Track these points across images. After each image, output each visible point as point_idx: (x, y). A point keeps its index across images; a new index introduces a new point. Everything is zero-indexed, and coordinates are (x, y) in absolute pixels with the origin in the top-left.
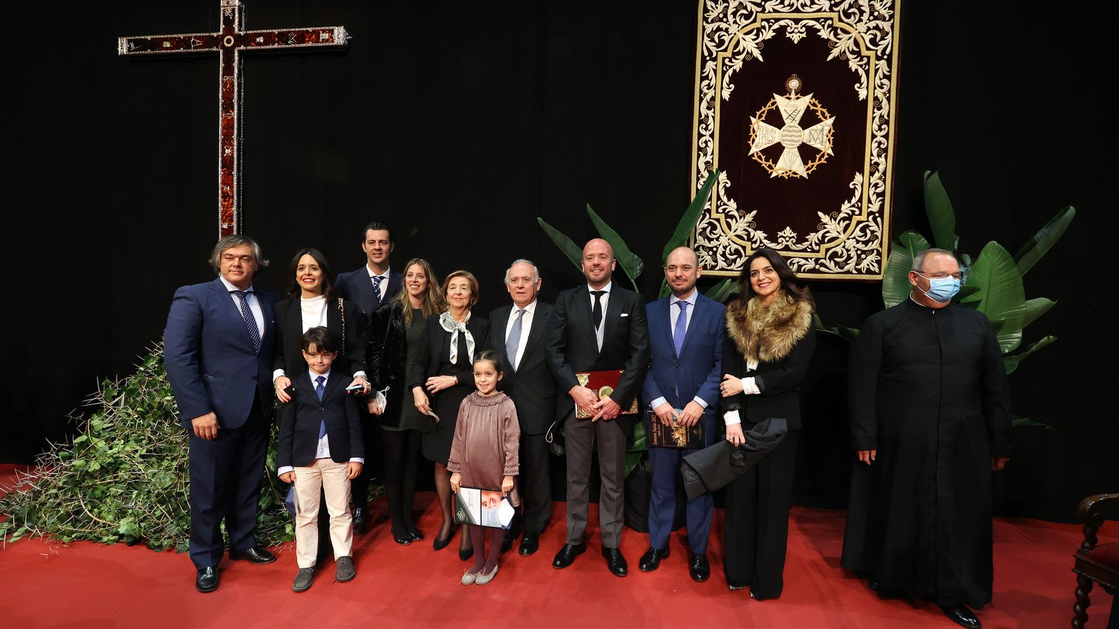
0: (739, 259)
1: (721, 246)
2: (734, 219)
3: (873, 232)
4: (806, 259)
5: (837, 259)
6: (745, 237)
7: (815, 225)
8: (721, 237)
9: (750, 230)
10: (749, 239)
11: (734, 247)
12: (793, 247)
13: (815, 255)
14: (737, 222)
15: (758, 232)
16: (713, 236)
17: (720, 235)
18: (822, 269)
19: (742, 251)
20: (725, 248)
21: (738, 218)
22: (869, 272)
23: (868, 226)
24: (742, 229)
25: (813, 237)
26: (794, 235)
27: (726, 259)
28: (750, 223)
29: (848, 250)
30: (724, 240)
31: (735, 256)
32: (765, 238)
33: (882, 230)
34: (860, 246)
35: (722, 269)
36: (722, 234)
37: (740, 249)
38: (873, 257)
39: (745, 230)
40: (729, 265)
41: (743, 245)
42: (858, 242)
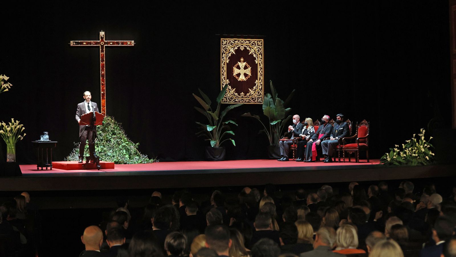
3: (260, 93)
4: (247, 99)
5: (253, 99)
7: (248, 92)
10: (234, 95)
12: (244, 97)
13: (248, 98)
16: (226, 94)
18: (250, 102)
20: (229, 97)
22: (260, 102)
23: (259, 92)
25: (248, 94)
26: (244, 94)
27: (229, 100)
29: (255, 97)
30: (228, 95)
33: (262, 92)
34: (258, 96)
35: (228, 102)
38: (261, 99)
42: (257, 95)
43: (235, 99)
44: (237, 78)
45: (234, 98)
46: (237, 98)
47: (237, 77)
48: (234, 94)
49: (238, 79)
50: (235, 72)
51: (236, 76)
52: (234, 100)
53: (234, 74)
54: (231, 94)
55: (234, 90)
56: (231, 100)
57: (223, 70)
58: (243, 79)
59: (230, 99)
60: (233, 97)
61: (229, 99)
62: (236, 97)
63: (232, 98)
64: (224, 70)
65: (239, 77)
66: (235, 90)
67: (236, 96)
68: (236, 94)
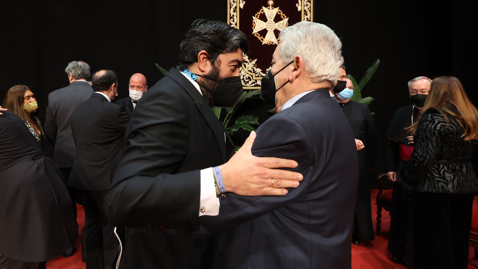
0: (250, 81)
1: (242, 75)
2: (247, 63)
6: (252, 71)
8: (242, 71)
9: (254, 68)
10: (254, 72)
11: (248, 76)
14: (248, 64)
15: (258, 69)
17: (241, 70)
19: (251, 78)
20: (244, 76)
21: (249, 63)
24: (251, 67)
27: (244, 81)
28: (254, 65)
31: (248, 80)
32: (261, 72)
36: (242, 70)
37: (250, 77)
39: (252, 68)
40: (246, 84)
41: (252, 75)
43: (256, 81)
44: (260, 38)
45: (255, 78)
46: (259, 78)
47: (260, 36)
48: (254, 70)
49: (262, 39)
50: (256, 27)
51: (257, 35)
52: (254, 83)
53: (255, 31)
54: (249, 69)
55: (254, 62)
56: (248, 82)
57: (232, 23)
58: (272, 41)
59: (246, 79)
60: (252, 76)
61: (243, 79)
62: (258, 76)
63: (249, 78)
64: (233, 21)
65: (264, 37)
66: (256, 62)
67: (257, 73)
68: (258, 70)
